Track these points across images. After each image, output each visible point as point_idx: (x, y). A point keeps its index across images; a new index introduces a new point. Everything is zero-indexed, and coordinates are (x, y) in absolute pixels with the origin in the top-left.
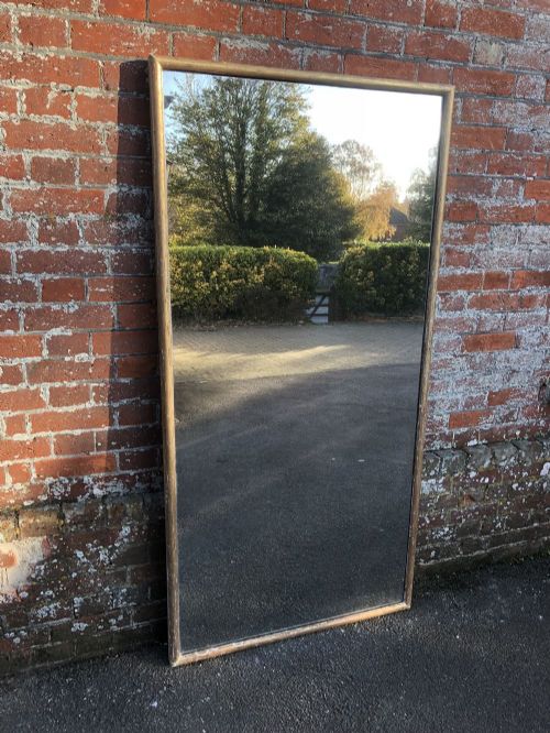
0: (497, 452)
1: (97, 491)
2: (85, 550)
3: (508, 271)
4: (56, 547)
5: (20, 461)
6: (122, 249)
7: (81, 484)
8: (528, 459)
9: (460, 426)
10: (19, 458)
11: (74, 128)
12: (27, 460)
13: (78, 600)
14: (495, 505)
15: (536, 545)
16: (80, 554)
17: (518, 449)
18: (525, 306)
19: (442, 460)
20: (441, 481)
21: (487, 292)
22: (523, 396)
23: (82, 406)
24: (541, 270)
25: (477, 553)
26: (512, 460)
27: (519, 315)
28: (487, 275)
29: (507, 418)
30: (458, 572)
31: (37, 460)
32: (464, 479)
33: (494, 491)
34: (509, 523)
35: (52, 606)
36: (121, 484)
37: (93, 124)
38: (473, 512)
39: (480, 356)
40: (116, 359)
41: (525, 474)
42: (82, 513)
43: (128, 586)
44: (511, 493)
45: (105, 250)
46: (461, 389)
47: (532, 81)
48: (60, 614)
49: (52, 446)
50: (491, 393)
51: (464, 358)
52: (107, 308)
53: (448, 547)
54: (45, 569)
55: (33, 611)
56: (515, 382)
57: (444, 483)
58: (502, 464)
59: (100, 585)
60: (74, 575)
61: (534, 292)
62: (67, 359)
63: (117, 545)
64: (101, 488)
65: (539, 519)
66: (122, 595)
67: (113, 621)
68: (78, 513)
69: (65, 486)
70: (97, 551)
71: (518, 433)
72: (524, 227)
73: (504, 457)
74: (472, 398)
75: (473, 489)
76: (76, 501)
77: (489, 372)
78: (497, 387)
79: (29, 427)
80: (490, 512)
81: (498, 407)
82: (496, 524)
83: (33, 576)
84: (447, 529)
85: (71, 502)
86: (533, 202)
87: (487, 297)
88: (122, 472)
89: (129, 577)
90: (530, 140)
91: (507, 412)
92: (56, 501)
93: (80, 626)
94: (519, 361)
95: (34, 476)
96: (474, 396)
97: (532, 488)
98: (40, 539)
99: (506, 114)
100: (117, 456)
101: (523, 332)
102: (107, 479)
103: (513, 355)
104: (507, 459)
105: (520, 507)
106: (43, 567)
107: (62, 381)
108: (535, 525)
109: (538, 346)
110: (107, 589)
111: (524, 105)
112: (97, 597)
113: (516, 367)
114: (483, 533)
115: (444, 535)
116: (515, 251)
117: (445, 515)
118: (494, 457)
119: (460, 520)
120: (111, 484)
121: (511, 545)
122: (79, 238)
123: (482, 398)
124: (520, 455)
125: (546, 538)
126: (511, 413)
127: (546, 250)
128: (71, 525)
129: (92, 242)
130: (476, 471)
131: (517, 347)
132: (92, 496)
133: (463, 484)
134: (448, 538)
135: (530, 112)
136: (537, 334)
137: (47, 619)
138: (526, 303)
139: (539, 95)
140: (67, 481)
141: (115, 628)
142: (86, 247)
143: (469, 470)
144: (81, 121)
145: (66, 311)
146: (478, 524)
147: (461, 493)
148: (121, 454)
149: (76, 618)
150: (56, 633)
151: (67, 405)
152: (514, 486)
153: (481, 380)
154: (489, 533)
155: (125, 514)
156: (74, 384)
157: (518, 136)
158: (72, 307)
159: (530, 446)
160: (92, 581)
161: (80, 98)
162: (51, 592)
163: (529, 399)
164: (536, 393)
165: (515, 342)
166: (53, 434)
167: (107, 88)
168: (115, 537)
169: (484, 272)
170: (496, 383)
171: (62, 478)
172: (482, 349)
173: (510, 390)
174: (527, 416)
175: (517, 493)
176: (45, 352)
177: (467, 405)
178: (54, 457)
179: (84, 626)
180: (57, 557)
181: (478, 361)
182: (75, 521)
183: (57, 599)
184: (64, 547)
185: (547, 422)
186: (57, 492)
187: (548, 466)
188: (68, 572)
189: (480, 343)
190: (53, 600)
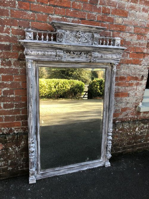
0: (124, 124)
1: (15, 132)
2: (12, 148)
3: (126, 76)
4: (4, 146)
6: (23, 68)
7: (11, 130)
8: (132, 126)
9: (114, 117)
11: (11, 37)
13: (10, 161)
14: (123, 139)
15: (135, 150)
16: (10, 148)
17: (129, 123)
18: (130, 85)
21: (120, 82)
22: (131, 109)
23: (12, 109)
24: (134, 76)
25: (119, 152)
26: (128, 126)
27: (129, 88)
28: (120, 77)
29: (126, 115)
32: (115, 131)
33: (123, 135)
34: (128, 144)
35: (2, 163)
36: (22, 130)
37: (16, 36)
38: (118, 140)
40: (21, 97)
41: (131, 130)
42: (11, 137)
43: (23, 158)
44: (128, 136)
45: (19, 68)
47: (130, 27)
48: (5, 165)
49: (4, 119)
50: (122, 108)
52: (19, 83)
54: (1, 152)
56: (128, 106)
58: (125, 127)
59: (16, 157)
60: (9, 154)
61: (133, 82)
62: (8, 96)
63: (20, 146)
64: (17, 131)
65: (136, 143)
66: (22, 160)
67: (19, 167)
68: (10, 137)
69: (7, 130)
70: (15, 148)
71: (129, 119)
72: (129, 65)
73: (125, 126)
74: (116, 109)
75: (117, 134)
76: (10, 134)
77: (121, 103)
78: (123, 107)
80: (122, 140)
81: (124, 112)
82: (124, 144)
85: (8, 134)
86: (132, 59)
87: (120, 83)
88: (22, 127)
89: (24, 155)
90: (130, 43)
91: (126, 114)
92: (5, 134)
93: (10, 168)
94: (129, 100)
96: (117, 109)
97: (133, 134)
99: (124, 36)
100: (21, 122)
101: (130, 92)
102: (19, 129)
103: (128, 98)
104: (126, 126)
105: (131, 139)
107: (6, 102)
108: (135, 144)
109: (134, 96)
110: (18, 158)
111: (129, 34)
112: (15, 161)
113: (128, 102)
114: (120, 146)
116: (127, 71)
118: (123, 126)
119: (114, 142)
120: (19, 130)
121: (128, 150)
122: (12, 65)
123: (119, 110)
124: (130, 125)
125: (137, 148)
126: (128, 114)
127: (135, 71)
129: (15, 66)
130: (118, 129)
131: (128, 96)
132: (14, 133)
133: (114, 133)
135: (130, 36)
136: (134, 93)
137: (1, 166)
138: (131, 85)
139: (132, 31)
140: (8, 129)
141: (20, 169)
142: (13, 67)
143: (116, 129)
144: (12, 35)
145: (8, 83)
146: (119, 144)
147: (114, 135)
148: (22, 122)
149: (9, 166)
150: (4, 170)
151: (8, 108)
152: (129, 134)
153: (119, 105)
154: (122, 146)
155: (23, 138)
156: (10, 103)
157: (127, 42)
158: (9, 83)
159: (132, 123)
160: (14, 156)
161: (12, 29)
162: (2, 159)
163: (132, 111)
164: (134, 109)
166: (4, 116)
167: (20, 27)
168: (20, 144)
169: (119, 76)
170: (123, 106)
171: (6, 128)
172: (119, 97)
173: (127, 107)
174: (132, 115)
176: (2, 94)
177: (115, 111)
178: (4, 122)
179: (11, 168)
180: (4, 149)
181: (118, 100)
182: (9, 140)
183: (4, 161)
184: (6, 146)
185: (137, 117)
186: (5, 132)
187: (137, 128)
188: (7, 153)
189: (118, 95)
190: (3, 161)
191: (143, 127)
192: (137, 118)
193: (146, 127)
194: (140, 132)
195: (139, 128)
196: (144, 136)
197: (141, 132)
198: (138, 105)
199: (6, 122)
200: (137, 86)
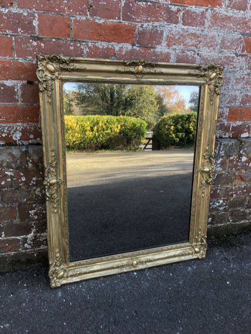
9: (236, 120)
19: (221, 144)
20: (219, 162)
25: (243, 222)
30: (228, 235)
32: (237, 162)
38: (242, 189)
46: (239, 87)
51: (244, 59)
53: (222, 216)
57: (222, 164)
74: (247, 96)
75: (244, 171)
84: (221, 201)
115: (219, 206)
117: (220, 190)
119: (232, 195)
130: (247, 156)
133: (236, 166)
134: (221, 209)
143: (242, 155)
146: (244, 200)
147: (234, 174)
177: (243, 102)
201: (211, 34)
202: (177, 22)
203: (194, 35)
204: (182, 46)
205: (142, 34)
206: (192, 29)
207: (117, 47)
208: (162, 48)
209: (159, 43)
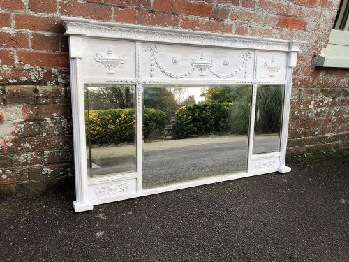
1: (61, 80)
2: (52, 119)
4: (32, 113)
5: (7, 49)
7: (50, 73)
8: (304, 97)
10: (6, 46)
12: (12, 49)
13: (47, 153)
15: (302, 149)
16: (48, 120)
18: (311, 4)
22: (304, 61)
23: (51, 15)
26: (297, 97)
27: (307, 9)
31: (19, 49)
34: (291, 135)
35: (29, 154)
39: (286, 31)
41: (302, 106)
42: (50, 90)
44: (294, 117)
48: (35, 161)
49: (30, 41)
51: (278, 31)
54: (24, 128)
55: (16, 157)
58: (292, 99)
59: (61, 144)
60: (44, 134)
64: (64, 78)
65: (305, 134)
67: (69, 170)
68: (48, 90)
69: (39, 73)
70: (60, 120)
71: (299, 83)
76: (46, 84)
79: (13, 23)
83: (16, 132)
85: (43, 84)
92: (33, 83)
93: (48, 171)
95: (17, 61)
97: (305, 114)
98: (22, 106)
101: (308, 20)
103: (302, 34)
105: (298, 126)
106: (23, 126)
108: (303, 138)
109: (314, 31)
110: (66, 147)
124: (300, 94)
125: (307, 146)
128: (43, 97)
131: (304, 29)
132: (57, 83)
136: (315, 23)
137: (26, 163)
140: (40, 70)
149: (45, 165)
150: (31, 174)
151: (40, 11)
152: (296, 112)
160: (56, 140)
162: (28, 145)
163: (307, 64)
164: (310, 60)
165: (303, 26)
166: (30, 32)
171: (37, 66)
172: (287, 27)
174: (305, 73)
175: (297, 117)
178: (31, 50)
179: (50, 171)
180: (33, 120)
181: (285, 33)
182: (46, 95)
183: (33, 150)
184: (38, 113)
185: (314, 79)
186: (34, 76)
187: (313, 103)
188: (40, 132)
189: (286, 22)
190: (30, 151)
191: (322, 101)
192: (312, 83)
193: (328, 103)
194: (315, 112)
195: (316, 103)
196: (321, 120)
197: (318, 112)
198: (319, 52)
199: (37, 51)
200: (322, 7)
201: (258, 13)
202: (238, 5)
203: (248, 13)
204: (240, 21)
205: (216, 11)
206: (247, 10)
207: (200, 19)
208: (227, 21)
209: (226, 18)
